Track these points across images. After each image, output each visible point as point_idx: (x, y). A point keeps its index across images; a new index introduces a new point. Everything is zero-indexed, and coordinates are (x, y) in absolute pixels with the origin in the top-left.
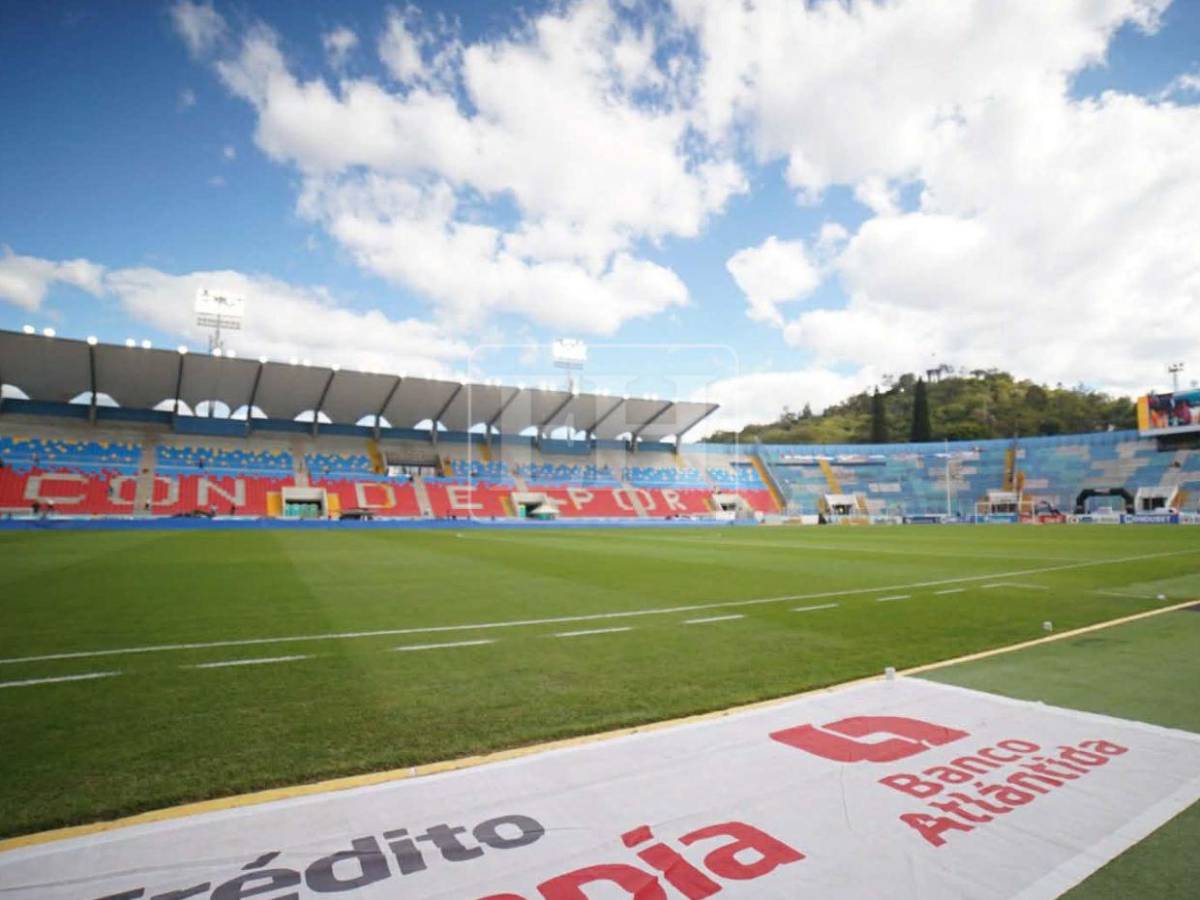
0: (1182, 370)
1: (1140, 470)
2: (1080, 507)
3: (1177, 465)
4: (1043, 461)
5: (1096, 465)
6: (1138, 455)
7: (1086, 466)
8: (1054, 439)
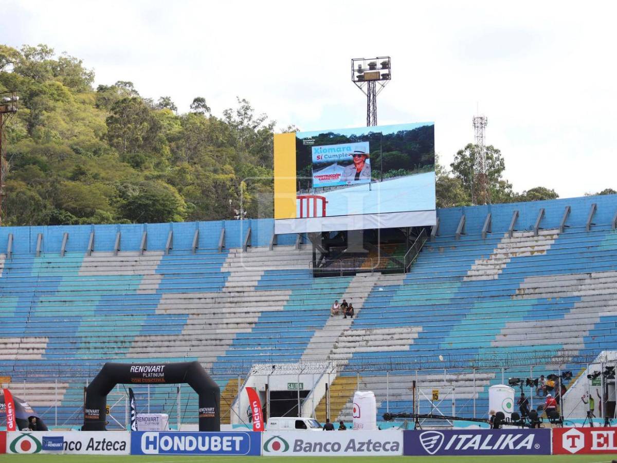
0: (386, 77)
1: (267, 320)
2: (94, 413)
3: (347, 310)
4: (49, 287)
5: (170, 304)
6: (269, 282)
7: (147, 303)
8: (79, 232)
